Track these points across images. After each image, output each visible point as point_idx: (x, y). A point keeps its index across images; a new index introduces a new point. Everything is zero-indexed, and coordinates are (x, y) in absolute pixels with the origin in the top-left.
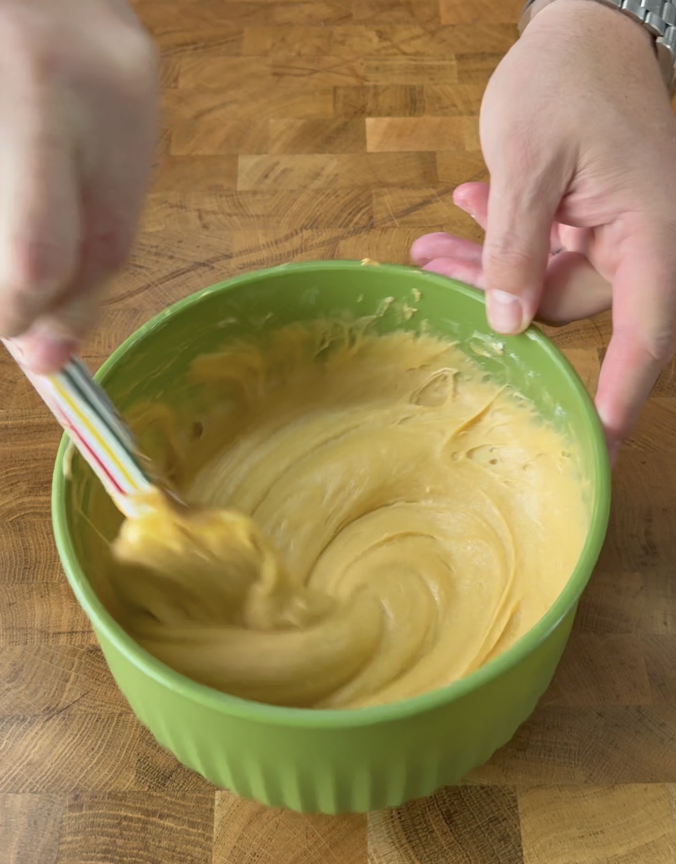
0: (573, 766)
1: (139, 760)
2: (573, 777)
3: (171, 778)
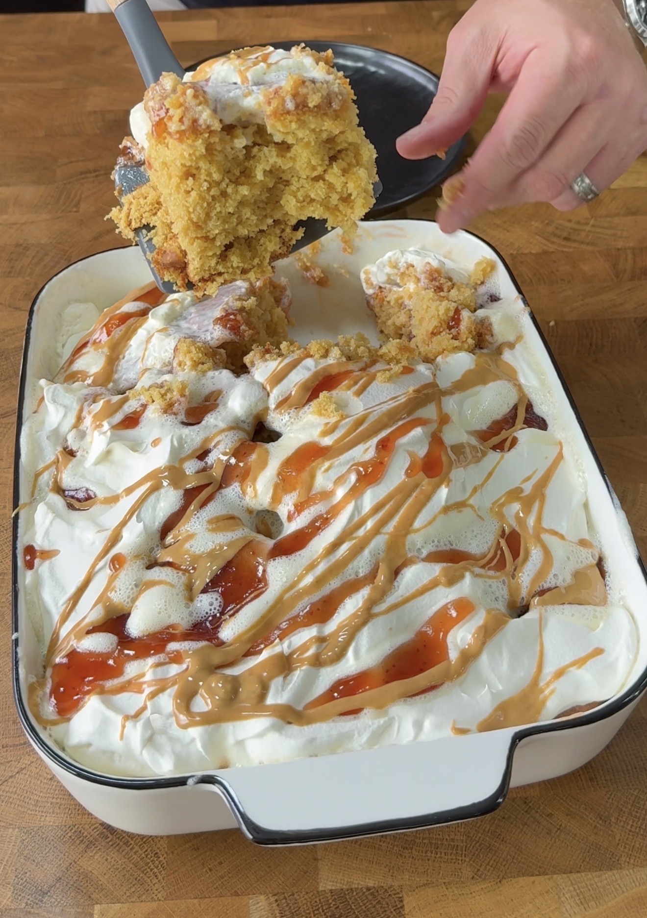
0: (460, 862)
1: (16, 877)
2: (460, 874)
3: (49, 894)
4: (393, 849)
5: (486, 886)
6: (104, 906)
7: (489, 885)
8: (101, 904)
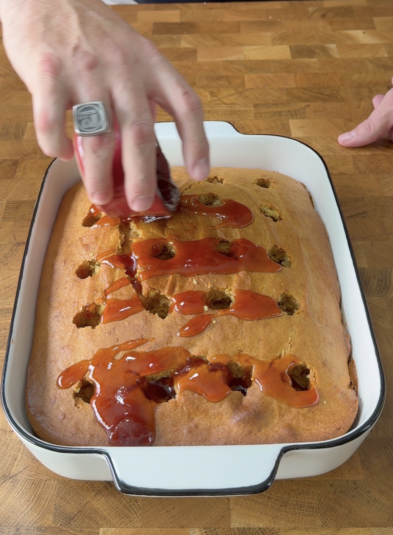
4: (275, 506)
5: (329, 531)
6: (105, 529)
7: (332, 531)
8: (104, 527)
